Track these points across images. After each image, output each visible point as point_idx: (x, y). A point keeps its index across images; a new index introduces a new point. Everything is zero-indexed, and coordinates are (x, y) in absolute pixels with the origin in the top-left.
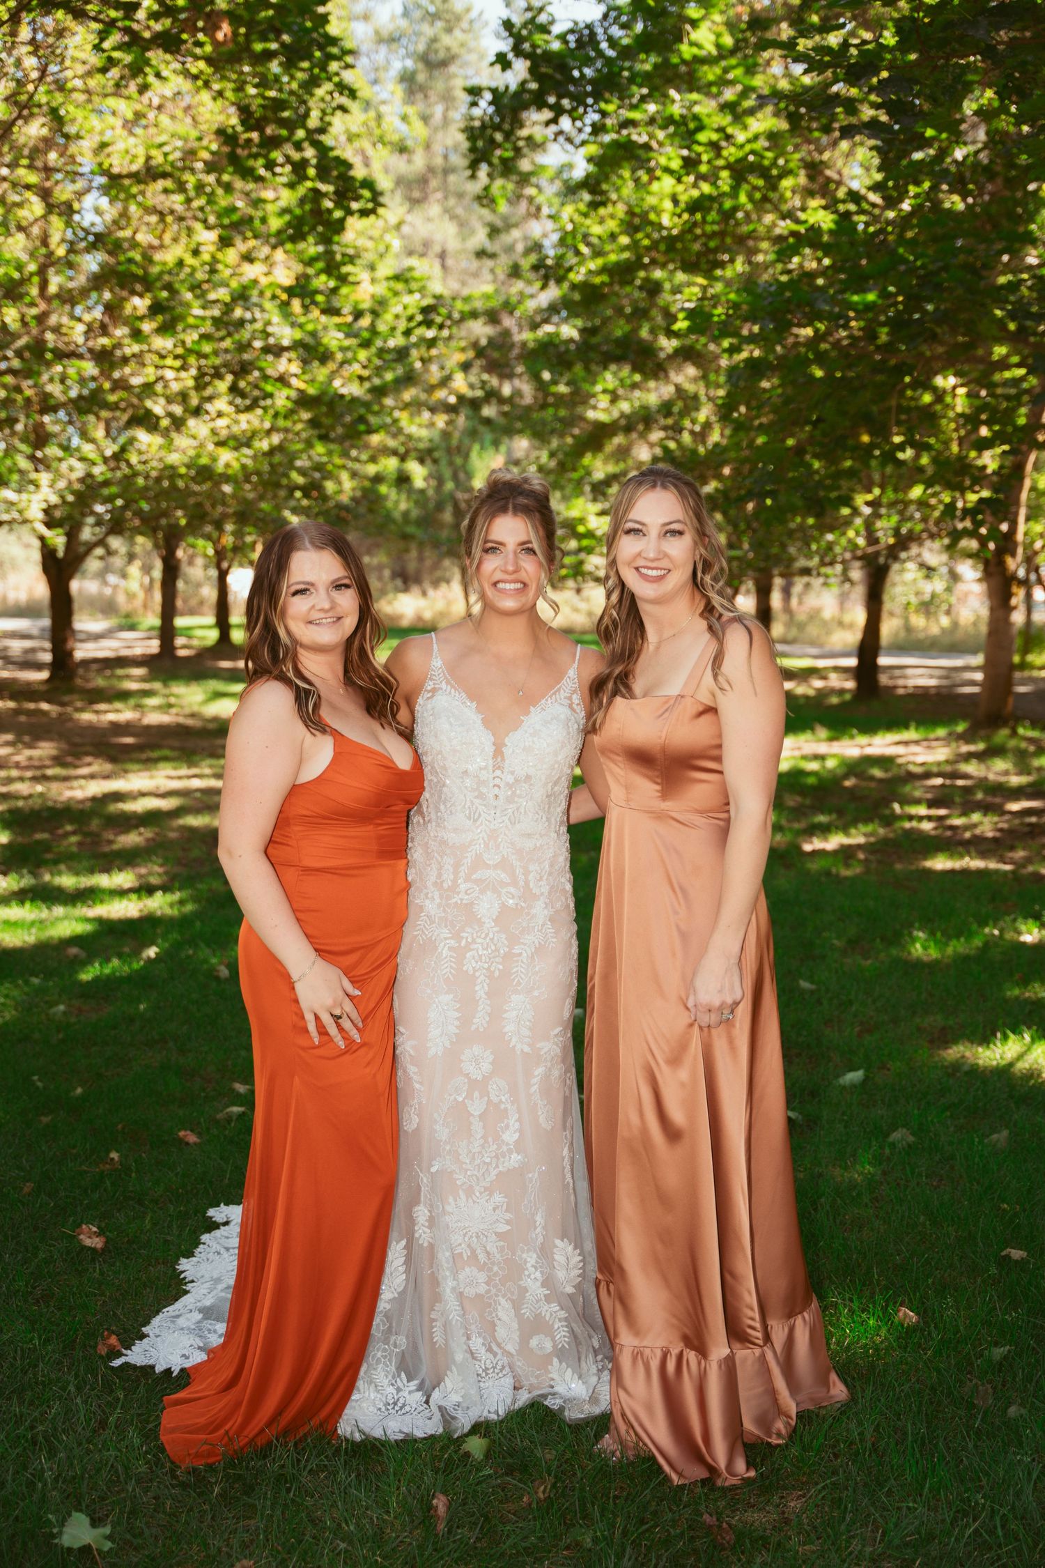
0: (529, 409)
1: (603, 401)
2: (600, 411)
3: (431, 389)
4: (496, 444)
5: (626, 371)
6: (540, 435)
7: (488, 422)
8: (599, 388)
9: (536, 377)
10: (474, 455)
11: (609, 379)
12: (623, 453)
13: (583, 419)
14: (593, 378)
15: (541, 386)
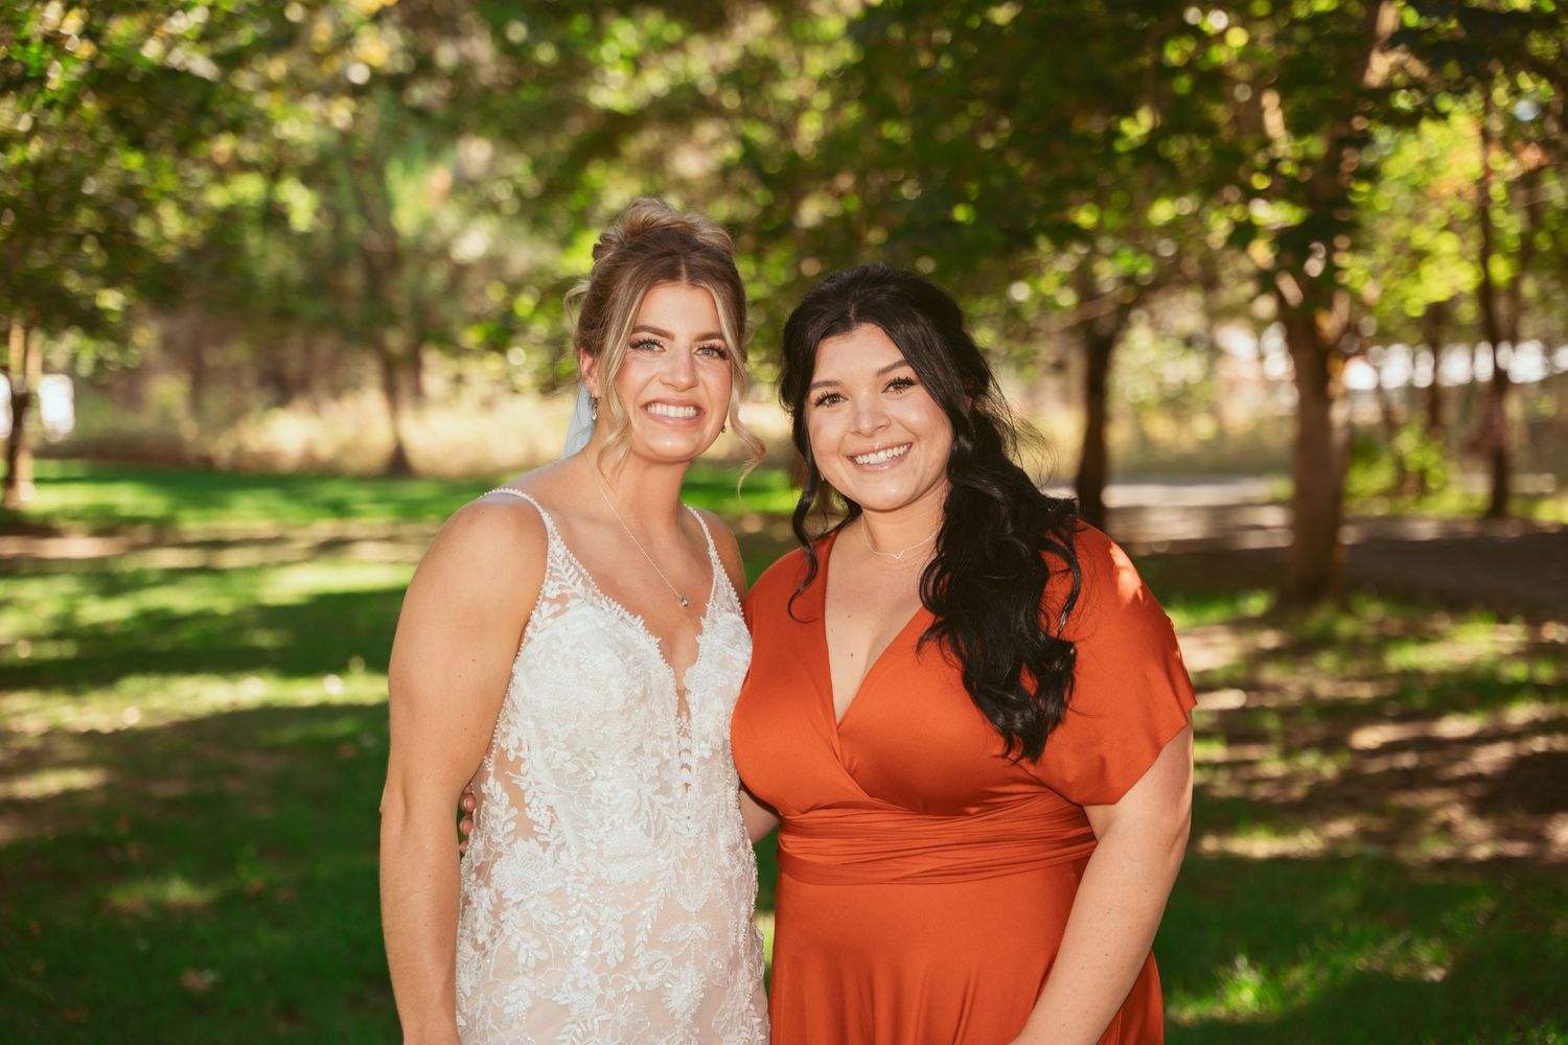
0: (488, 91)
1: (618, 73)
2: (613, 92)
3: (319, 58)
4: (434, 152)
5: (653, 21)
6: (512, 133)
7: (421, 114)
8: (609, 51)
9: (498, 33)
10: (395, 174)
11: (624, 35)
12: (654, 163)
13: (583, 107)
14: (598, 35)
15: (509, 50)
